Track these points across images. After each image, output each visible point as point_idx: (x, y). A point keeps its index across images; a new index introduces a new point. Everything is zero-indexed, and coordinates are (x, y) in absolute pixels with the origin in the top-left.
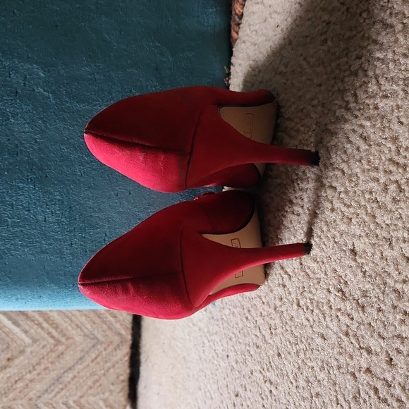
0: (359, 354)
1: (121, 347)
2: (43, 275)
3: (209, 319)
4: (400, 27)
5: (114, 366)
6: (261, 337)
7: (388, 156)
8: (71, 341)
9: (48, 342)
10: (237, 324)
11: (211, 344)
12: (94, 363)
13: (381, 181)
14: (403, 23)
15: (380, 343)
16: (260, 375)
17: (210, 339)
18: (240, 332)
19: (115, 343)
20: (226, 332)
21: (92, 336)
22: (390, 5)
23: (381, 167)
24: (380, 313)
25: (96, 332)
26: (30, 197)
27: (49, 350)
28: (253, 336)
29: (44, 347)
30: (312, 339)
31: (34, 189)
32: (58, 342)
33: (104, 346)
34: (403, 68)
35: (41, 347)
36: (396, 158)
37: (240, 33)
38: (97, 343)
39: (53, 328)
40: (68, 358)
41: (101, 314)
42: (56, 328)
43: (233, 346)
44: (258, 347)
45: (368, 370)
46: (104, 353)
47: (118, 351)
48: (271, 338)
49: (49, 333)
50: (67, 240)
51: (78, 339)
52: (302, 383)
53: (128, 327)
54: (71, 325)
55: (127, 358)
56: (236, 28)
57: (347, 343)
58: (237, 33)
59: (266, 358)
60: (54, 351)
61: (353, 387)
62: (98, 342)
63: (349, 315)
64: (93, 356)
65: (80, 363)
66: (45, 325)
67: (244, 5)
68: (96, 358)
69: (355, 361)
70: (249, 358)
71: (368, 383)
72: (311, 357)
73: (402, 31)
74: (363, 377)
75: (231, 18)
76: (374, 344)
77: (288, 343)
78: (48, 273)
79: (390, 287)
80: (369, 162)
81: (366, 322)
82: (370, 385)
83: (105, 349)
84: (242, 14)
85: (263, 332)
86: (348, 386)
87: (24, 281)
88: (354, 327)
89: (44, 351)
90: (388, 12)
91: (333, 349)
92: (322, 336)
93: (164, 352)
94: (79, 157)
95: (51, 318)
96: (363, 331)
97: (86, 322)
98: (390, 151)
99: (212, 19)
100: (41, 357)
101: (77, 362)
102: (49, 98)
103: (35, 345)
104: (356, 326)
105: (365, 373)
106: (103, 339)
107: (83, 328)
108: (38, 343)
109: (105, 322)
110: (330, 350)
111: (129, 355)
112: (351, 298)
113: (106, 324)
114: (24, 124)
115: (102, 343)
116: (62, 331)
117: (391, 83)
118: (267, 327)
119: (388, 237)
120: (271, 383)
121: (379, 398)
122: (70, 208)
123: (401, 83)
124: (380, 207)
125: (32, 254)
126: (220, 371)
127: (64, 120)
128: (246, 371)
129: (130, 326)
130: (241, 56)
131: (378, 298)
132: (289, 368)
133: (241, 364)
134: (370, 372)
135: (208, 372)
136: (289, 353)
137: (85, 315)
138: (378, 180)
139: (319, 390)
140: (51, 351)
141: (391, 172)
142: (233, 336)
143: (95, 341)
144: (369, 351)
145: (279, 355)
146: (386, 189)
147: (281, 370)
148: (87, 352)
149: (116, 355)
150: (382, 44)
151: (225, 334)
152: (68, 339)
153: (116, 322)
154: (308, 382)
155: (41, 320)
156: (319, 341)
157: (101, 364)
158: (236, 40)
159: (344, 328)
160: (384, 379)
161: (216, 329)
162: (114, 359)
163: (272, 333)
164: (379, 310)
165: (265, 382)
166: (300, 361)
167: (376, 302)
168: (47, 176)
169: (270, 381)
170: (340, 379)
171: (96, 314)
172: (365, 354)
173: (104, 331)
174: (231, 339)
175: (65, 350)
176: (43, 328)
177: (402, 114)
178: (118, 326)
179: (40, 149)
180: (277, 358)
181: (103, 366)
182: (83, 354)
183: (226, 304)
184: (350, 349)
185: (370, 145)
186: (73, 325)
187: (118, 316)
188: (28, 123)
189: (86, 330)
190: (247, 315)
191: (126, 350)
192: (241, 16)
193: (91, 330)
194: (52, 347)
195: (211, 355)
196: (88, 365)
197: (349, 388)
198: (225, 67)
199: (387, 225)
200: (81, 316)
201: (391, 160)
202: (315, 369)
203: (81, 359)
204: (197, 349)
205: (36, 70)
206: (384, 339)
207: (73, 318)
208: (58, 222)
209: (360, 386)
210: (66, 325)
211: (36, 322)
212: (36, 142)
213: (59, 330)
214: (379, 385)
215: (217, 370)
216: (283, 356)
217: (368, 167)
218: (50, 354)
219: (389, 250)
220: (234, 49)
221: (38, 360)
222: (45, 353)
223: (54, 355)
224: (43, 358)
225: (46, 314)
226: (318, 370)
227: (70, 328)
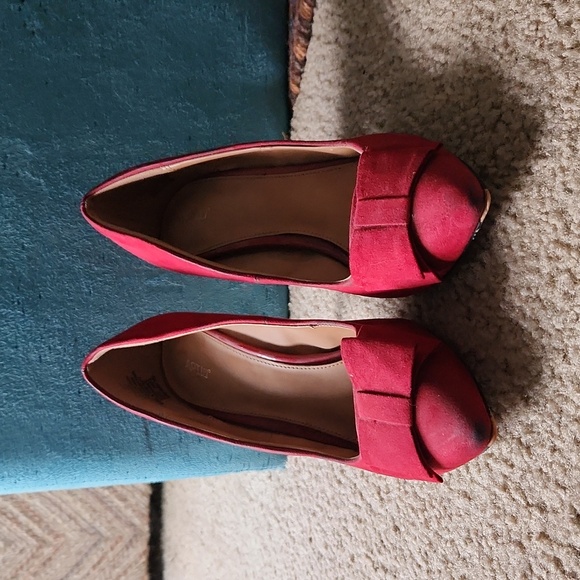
0: (527, 513)
1: (134, 543)
2: (39, 439)
3: (277, 489)
4: (557, 62)
5: (125, 572)
6: (364, 506)
7: (553, 237)
8: (62, 539)
9: (28, 544)
10: (323, 491)
11: (283, 524)
12: (97, 570)
13: (545, 271)
14: (561, 57)
15: (559, 496)
16: (367, 561)
17: (279, 518)
18: (328, 502)
19: (126, 539)
20: (307, 504)
21: (92, 531)
22: (540, 34)
23: (542, 253)
24: (556, 454)
25: (97, 524)
26: (17, 327)
27: (29, 556)
28: (352, 507)
29: (21, 551)
30: (449, 500)
31: (23, 316)
32: (43, 543)
33: (109, 544)
34: (566, 116)
35: (18, 551)
36: (564, 239)
37: (302, 86)
38: (99, 540)
39: (35, 522)
40: (58, 565)
41: (104, 497)
42: (39, 522)
43: (319, 524)
44: (360, 521)
45: (543, 535)
46: (111, 555)
47: (131, 549)
48: (382, 506)
49: (29, 531)
50: (73, 387)
51: (72, 536)
52: (436, 565)
53: (143, 515)
54: (60, 516)
55: (144, 559)
56: (297, 79)
57: (505, 500)
58: (298, 85)
59: (374, 535)
60: (37, 557)
61: (520, 562)
62: (102, 538)
63: (506, 461)
64: (95, 559)
65: (76, 571)
66: (23, 518)
67: (307, 48)
68: (99, 563)
69: (521, 524)
70: (347, 539)
71: (543, 553)
72: (449, 526)
73: (561, 67)
74: (537, 546)
75: (288, 66)
76: (549, 497)
77: (410, 511)
78: (46, 437)
79: (569, 416)
80: (522, 247)
81: (534, 467)
82: (548, 556)
83: (112, 549)
84: (305, 60)
85: (368, 500)
86: (512, 560)
87: (13, 451)
88: (516, 476)
89: (22, 558)
90: (538, 44)
91: (484, 511)
92: (466, 495)
93: (203, 544)
94: (86, 267)
95: (32, 508)
96: (530, 481)
97: (82, 511)
98: (555, 229)
99: (263, 68)
100: (18, 566)
101: (72, 571)
102: (40, 184)
103: (9, 550)
104: (519, 475)
105: (538, 539)
106: (109, 534)
107: (79, 519)
108: (13, 546)
109: (110, 509)
110: (479, 514)
111: (147, 554)
112: (508, 437)
113: (111, 511)
114: (6, 223)
115: (107, 539)
116: (48, 526)
117: (549, 139)
118: (374, 491)
119: (561, 346)
120: (386, 571)
121: (564, 572)
122: (76, 340)
123: (564, 136)
124: (544, 308)
125: (24, 410)
126: (299, 562)
127: (61, 215)
128: (345, 558)
129: (146, 511)
130: (305, 116)
131: (551, 432)
132: (414, 546)
133: (334, 549)
134: (547, 537)
135: (280, 566)
136: (413, 524)
137: (81, 500)
138: (538, 271)
139: (466, 571)
140: (33, 556)
141: (558, 258)
142: (318, 509)
143: (97, 537)
144: (542, 509)
145: (396, 529)
146: (552, 281)
147: (401, 550)
148: (86, 555)
149: (128, 556)
150: (530, 87)
151: (304, 508)
152: (57, 536)
153: (126, 507)
154: (446, 561)
155: (16, 511)
156: (461, 502)
157: (107, 570)
158: (297, 95)
159: (501, 480)
160: (570, 546)
161: (291, 502)
162: (126, 562)
163: (382, 499)
164: (554, 449)
165: (376, 570)
166: (431, 535)
167: (548, 438)
168: (40, 297)
169: (383, 567)
170: (498, 552)
171: (97, 497)
172: (536, 513)
173: (109, 522)
174: (314, 514)
175: (54, 553)
176: (19, 524)
177: (570, 178)
178: (129, 512)
179: (29, 258)
180: (393, 533)
181: (110, 573)
182: (79, 558)
183: (304, 465)
184: (511, 509)
185: (522, 224)
186: (65, 517)
187: (129, 498)
188: (11, 222)
189: (82, 522)
190: (340, 477)
191: (142, 546)
192: (303, 62)
193: (91, 521)
194: (34, 550)
195: (282, 541)
196: (88, 574)
197: (515, 563)
198: (283, 133)
199: (559, 330)
200: (75, 501)
201: (557, 242)
202: (457, 542)
203: (77, 565)
204: (258, 534)
205: (19, 146)
206: (564, 488)
207: (64, 506)
208: (59, 362)
209: (531, 559)
210: (53, 516)
211: (10, 515)
212: (23, 247)
213: (43, 525)
214: (562, 554)
215: (295, 561)
216: (402, 529)
217: (522, 254)
218: (31, 562)
219: (565, 365)
220: (294, 109)
221: (14, 572)
222: (24, 561)
223: (37, 562)
224: (22, 567)
225: (23, 502)
226: (462, 543)
227: (59, 521)
